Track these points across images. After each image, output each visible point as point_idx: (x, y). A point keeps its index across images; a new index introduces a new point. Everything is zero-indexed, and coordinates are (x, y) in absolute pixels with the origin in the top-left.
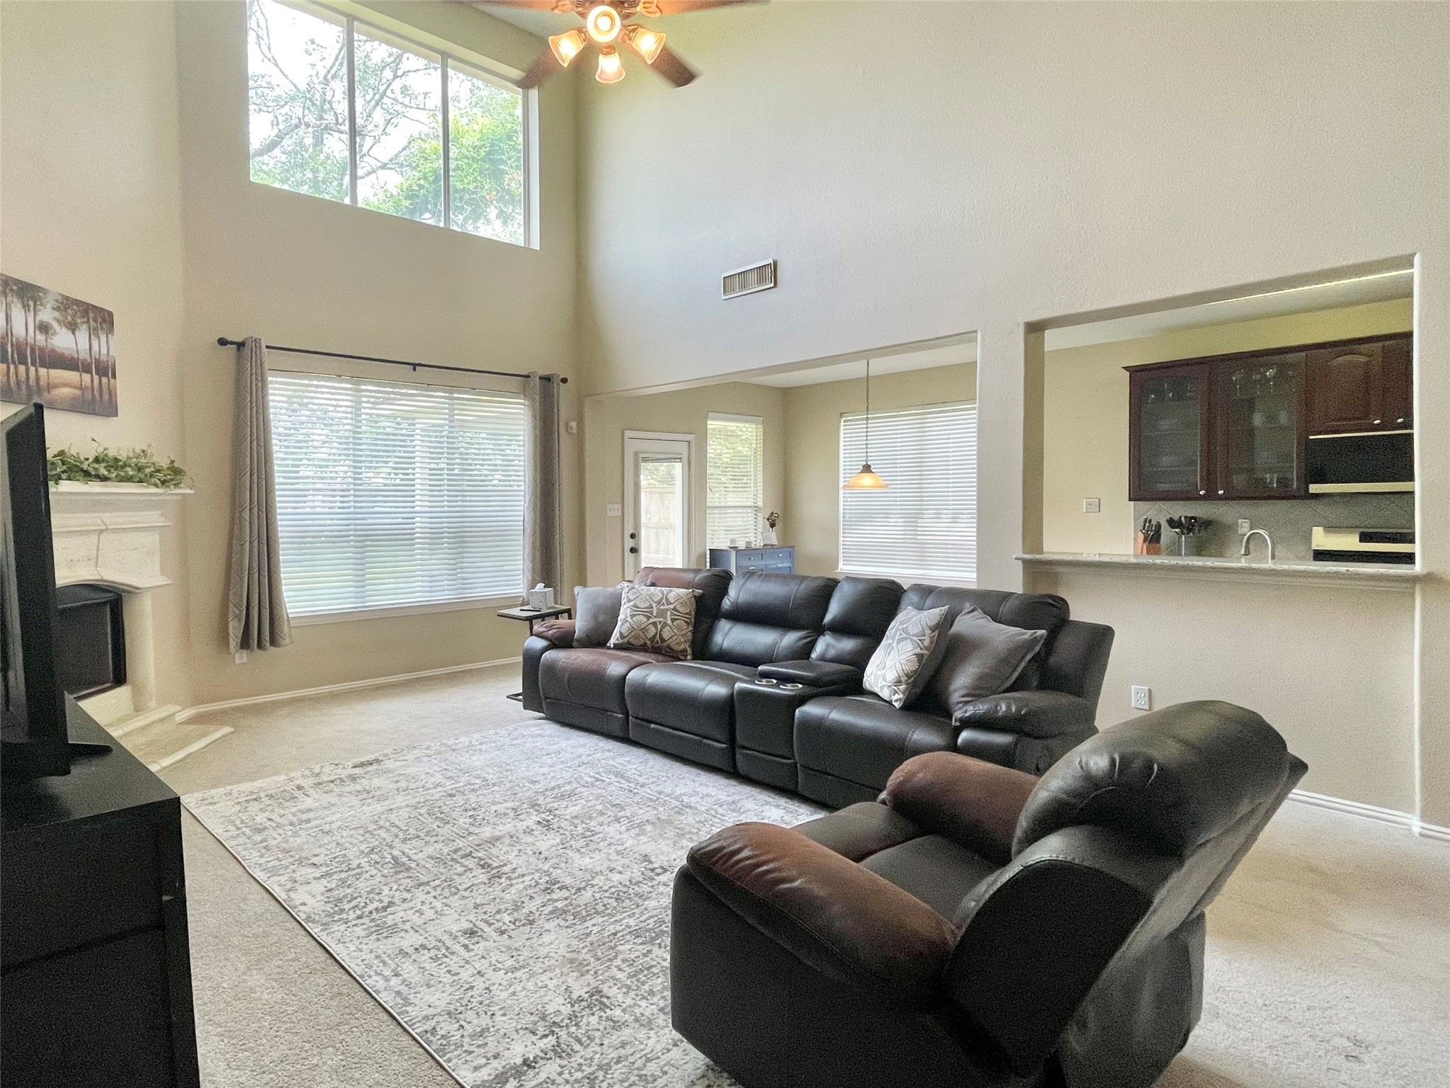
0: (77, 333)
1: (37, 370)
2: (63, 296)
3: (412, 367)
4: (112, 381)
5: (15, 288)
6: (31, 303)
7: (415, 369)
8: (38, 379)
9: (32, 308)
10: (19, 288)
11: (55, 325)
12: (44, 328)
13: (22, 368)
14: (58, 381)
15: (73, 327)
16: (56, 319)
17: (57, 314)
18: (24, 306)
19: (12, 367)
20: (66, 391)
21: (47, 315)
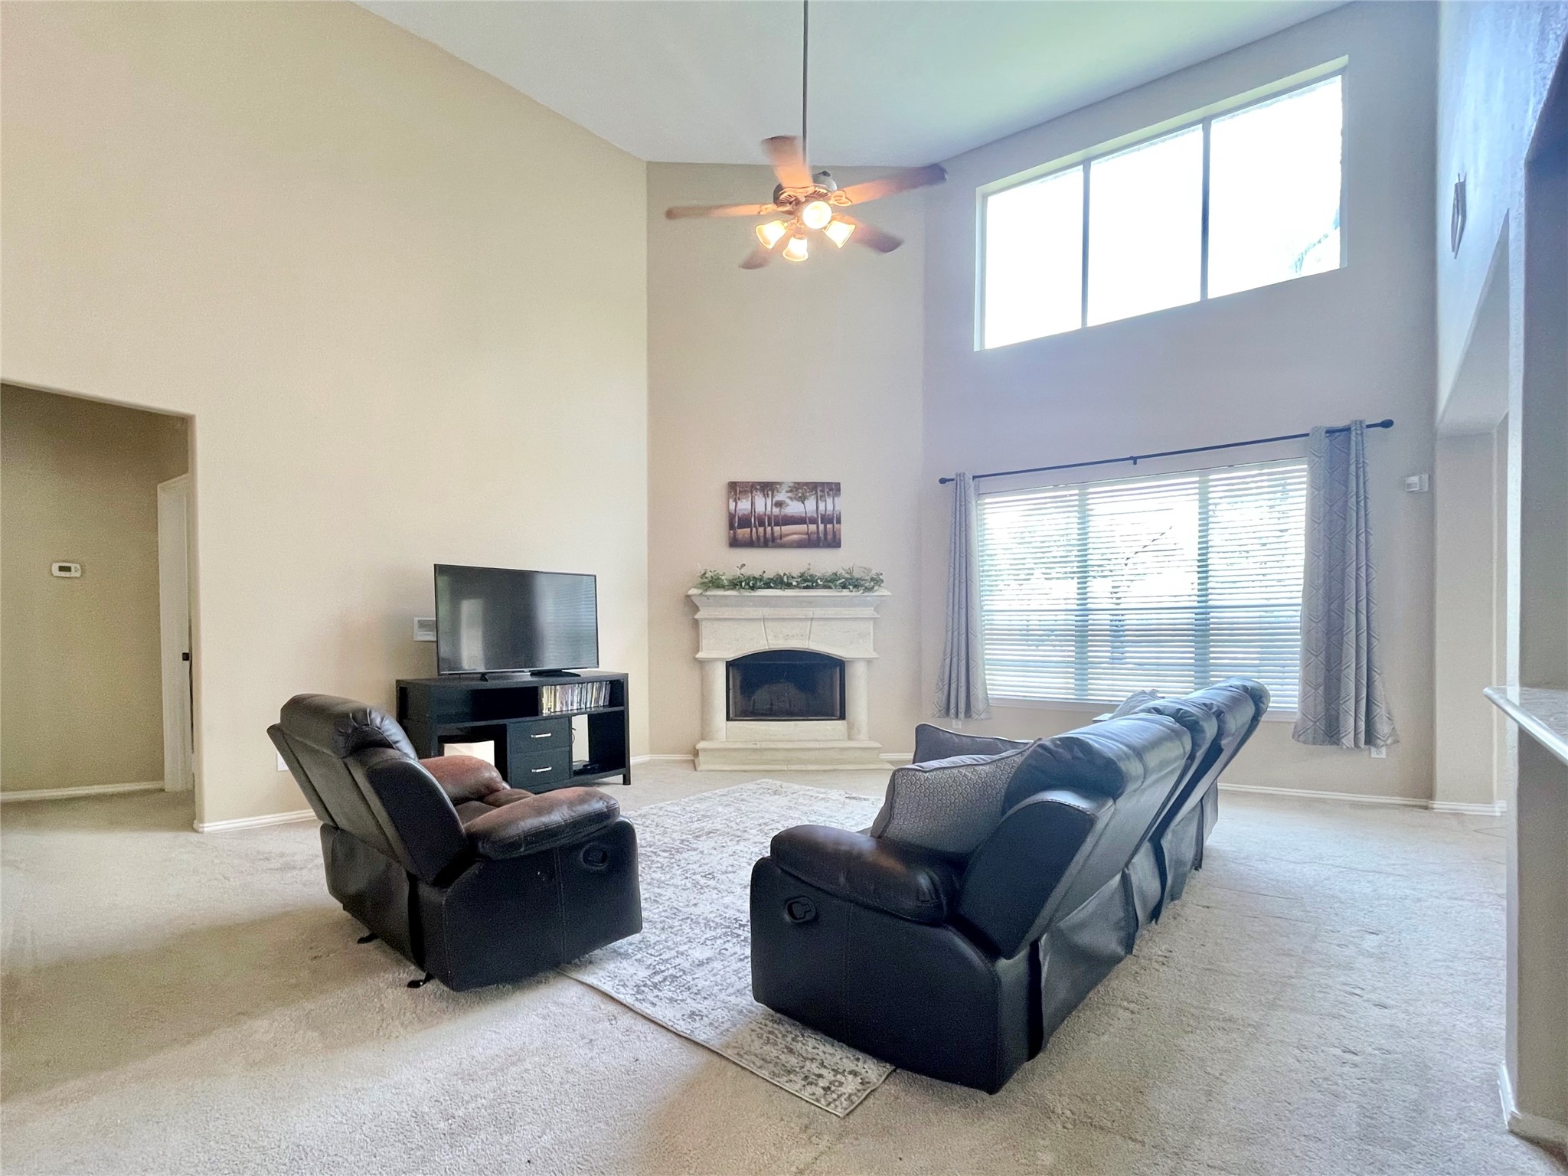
0: (806, 502)
1: (772, 529)
2: (795, 483)
3: (1132, 461)
4: (837, 526)
5: (758, 487)
6: (770, 493)
7: (1135, 463)
8: (772, 533)
9: (770, 495)
10: (761, 487)
11: (788, 501)
12: (779, 504)
13: (761, 529)
14: (786, 532)
15: (802, 499)
16: (789, 497)
17: (789, 495)
18: (764, 495)
19: (754, 530)
20: (795, 537)
21: (781, 496)
